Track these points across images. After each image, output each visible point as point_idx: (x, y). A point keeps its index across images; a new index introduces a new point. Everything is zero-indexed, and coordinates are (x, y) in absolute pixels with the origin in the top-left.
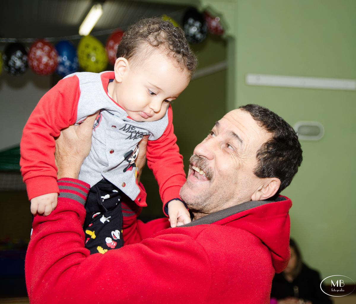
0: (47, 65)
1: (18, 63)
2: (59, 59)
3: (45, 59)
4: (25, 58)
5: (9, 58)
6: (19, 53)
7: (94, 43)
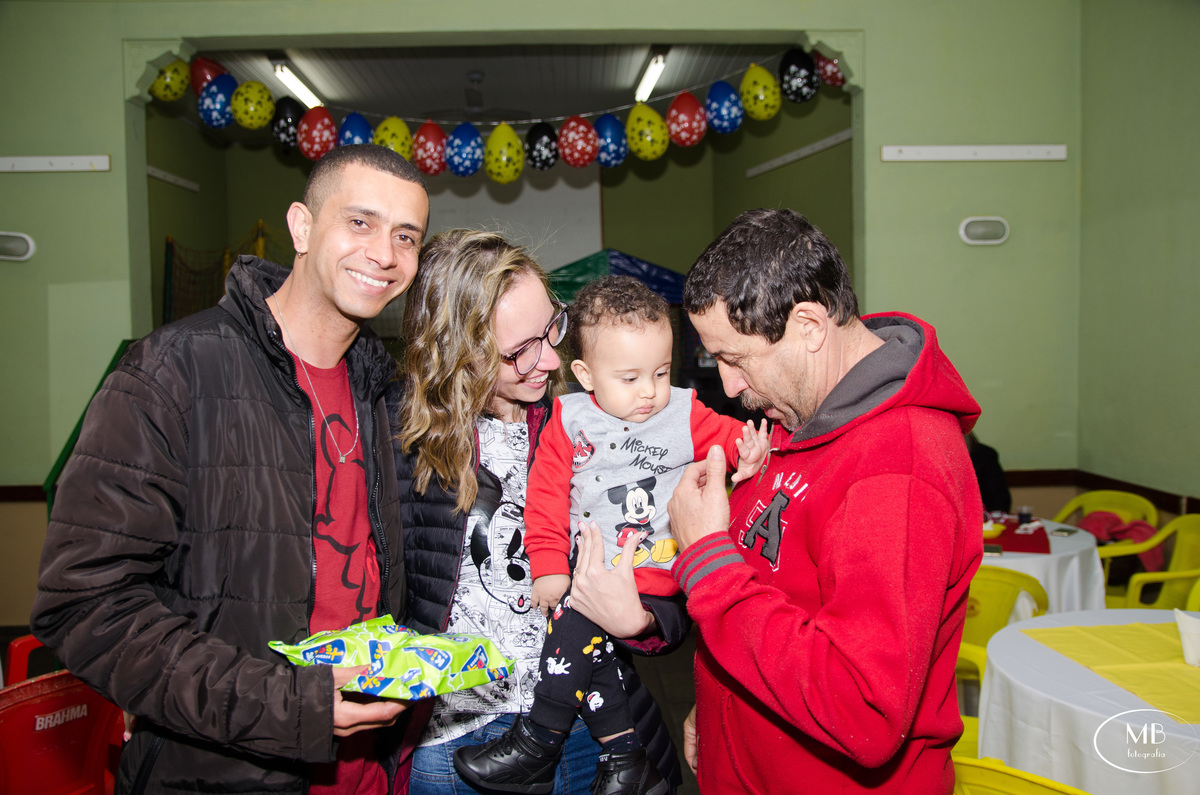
0: (583, 152)
1: (545, 153)
2: (602, 142)
3: (580, 144)
4: (554, 145)
5: (532, 148)
6: (545, 139)
7: (651, 115)
